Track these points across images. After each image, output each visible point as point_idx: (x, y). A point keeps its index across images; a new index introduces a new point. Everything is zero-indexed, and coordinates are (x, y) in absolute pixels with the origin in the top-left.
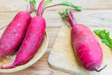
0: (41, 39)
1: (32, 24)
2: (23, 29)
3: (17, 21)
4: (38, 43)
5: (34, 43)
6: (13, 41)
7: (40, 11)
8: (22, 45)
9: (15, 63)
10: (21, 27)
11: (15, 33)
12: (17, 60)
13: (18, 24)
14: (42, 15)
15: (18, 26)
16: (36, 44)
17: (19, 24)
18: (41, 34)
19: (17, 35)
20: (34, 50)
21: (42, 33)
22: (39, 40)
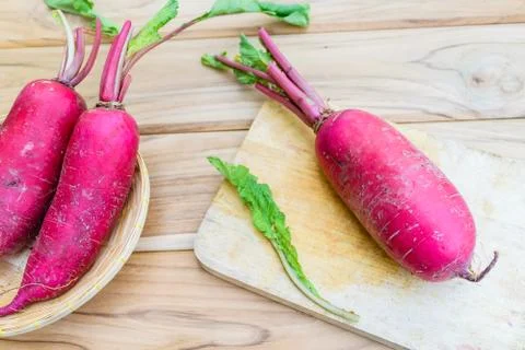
0: (116, 203)
1: (77, 144)
2: (46, 164)
3: (21, 132)
4: (103, 220)
5: (88, 221)
6: (11, 216)
7: (114, 83)
8: (42, 230)
9: (21, 298)
10: (36, 156)
11: (14, 183)
12: (29, 287)
13: (23, 148)
14: (119, 99)
15: (23, 152)
16: (97, 224)
17: (29, 147)
18: (115, 184)
19: (24, 189)
20: (89, 247)
21: (122, 181)
22: (109, 208)
